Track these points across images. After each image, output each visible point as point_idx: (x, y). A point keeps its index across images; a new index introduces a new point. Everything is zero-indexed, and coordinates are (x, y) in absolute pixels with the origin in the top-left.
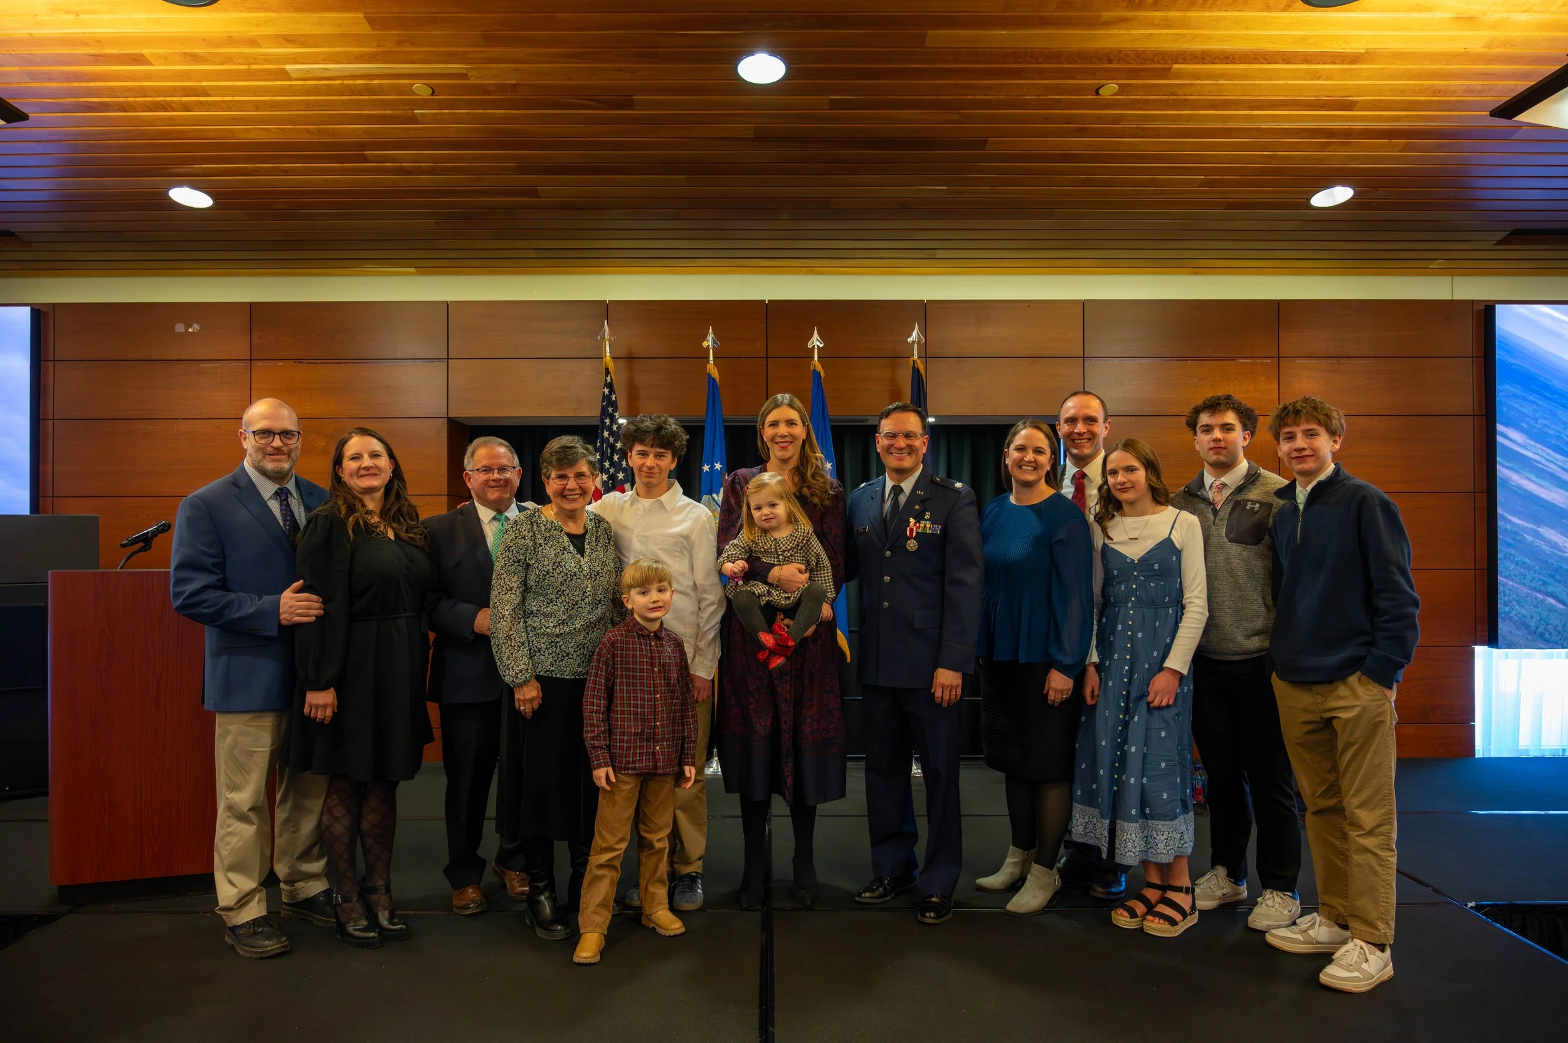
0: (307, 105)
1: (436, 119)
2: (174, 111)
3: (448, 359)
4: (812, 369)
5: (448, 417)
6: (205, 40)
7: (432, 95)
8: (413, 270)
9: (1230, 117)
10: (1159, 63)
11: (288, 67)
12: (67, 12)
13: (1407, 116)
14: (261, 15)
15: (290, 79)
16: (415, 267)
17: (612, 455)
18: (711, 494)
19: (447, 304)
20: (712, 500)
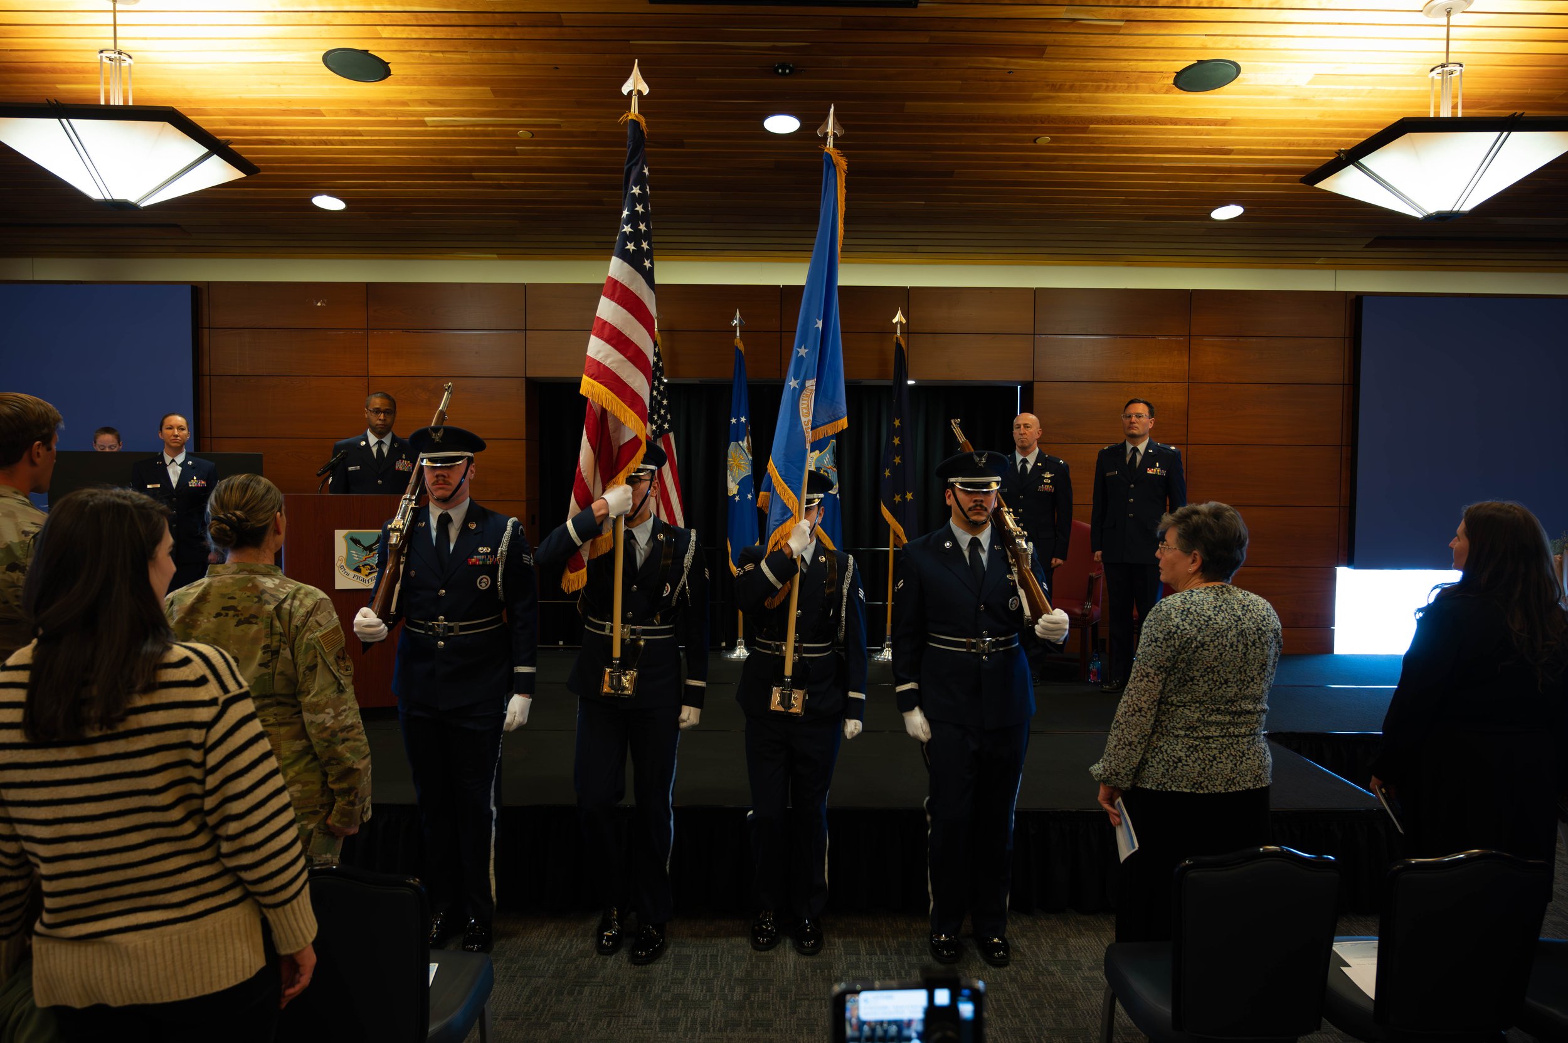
0: (435, 142)
1: (533, 153)
2: (332, 145)
3: (526, 330)
5: (526, 377)
6: (369, 102)
7: (532, 137)
8: (495, 256)
9: (1138, 159)
10: (1079, 124)
11: (426, 119)
12: (272, 84)
13: (1273, 159)
14: (415, 87)
15: (427, 126)
16: (497, 254)
17: (660, 410)
19: (525, 287)
20: (739, 448)
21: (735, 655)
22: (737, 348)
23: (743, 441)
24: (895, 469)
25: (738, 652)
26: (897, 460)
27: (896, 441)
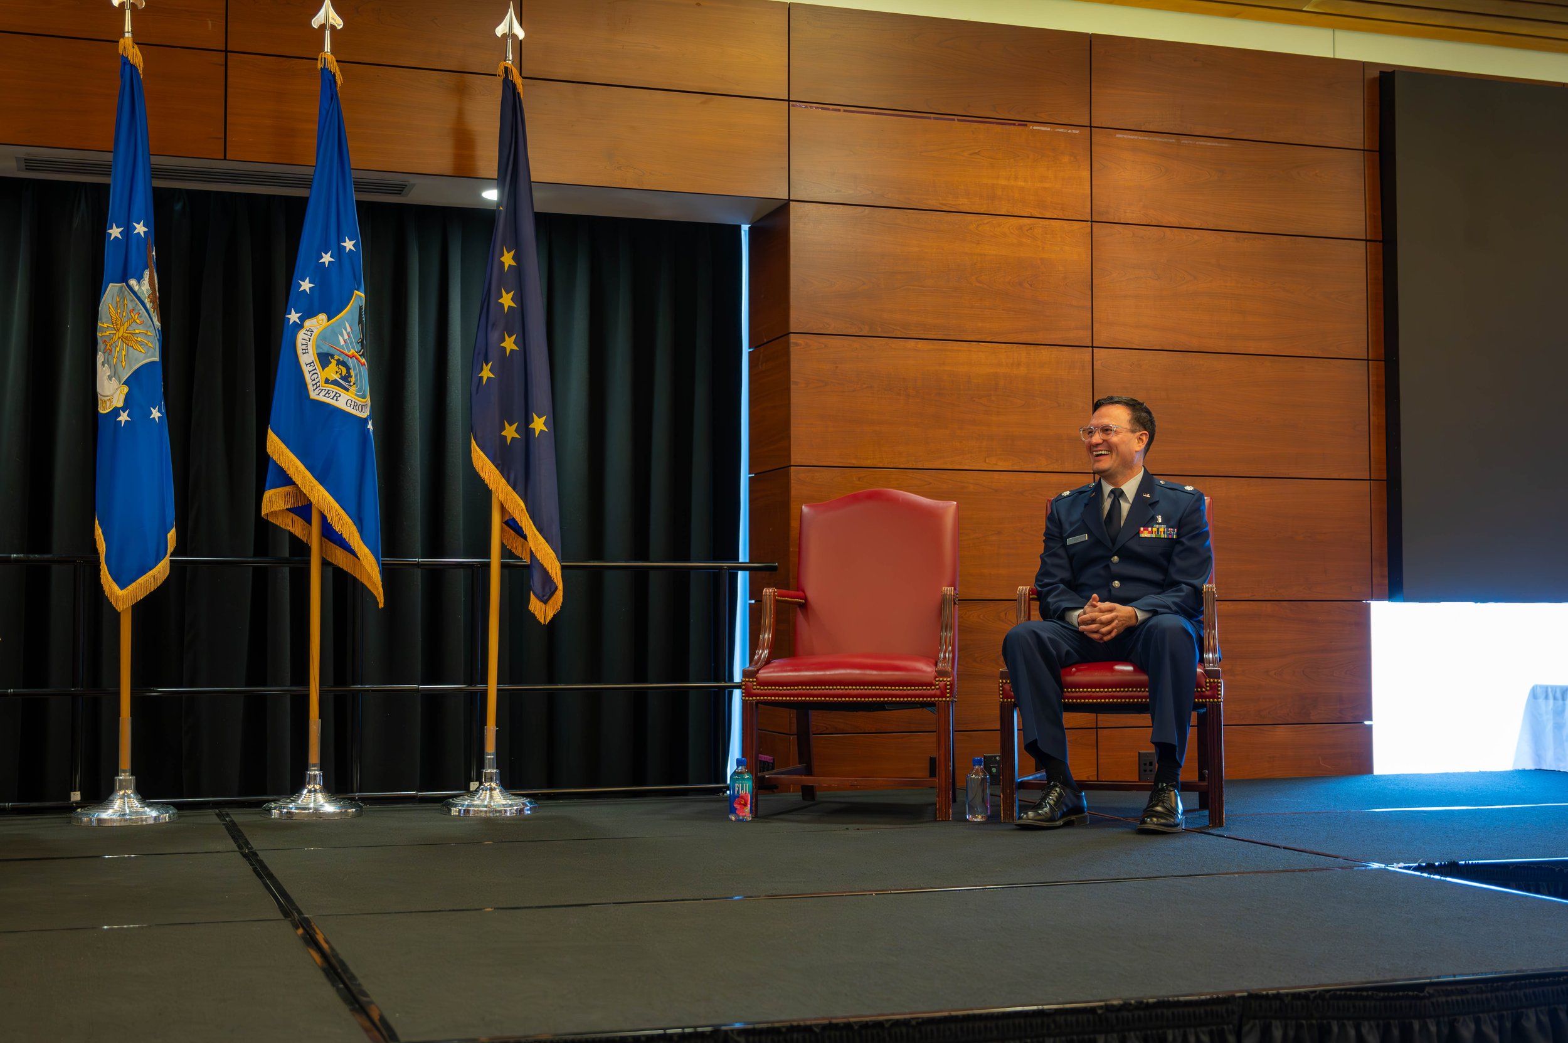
4: (319, 66)
18: (124, 279)
20: (127, 292)
21: (110, 811)
22: (125, 61)
23: (139, 279)
24: (504, 363)
25: (117, 804)
26: (510, 344)
27: (507, 300)
